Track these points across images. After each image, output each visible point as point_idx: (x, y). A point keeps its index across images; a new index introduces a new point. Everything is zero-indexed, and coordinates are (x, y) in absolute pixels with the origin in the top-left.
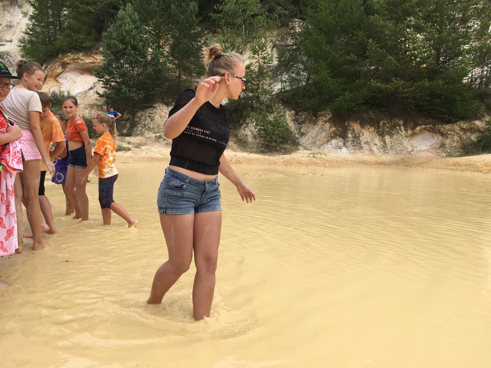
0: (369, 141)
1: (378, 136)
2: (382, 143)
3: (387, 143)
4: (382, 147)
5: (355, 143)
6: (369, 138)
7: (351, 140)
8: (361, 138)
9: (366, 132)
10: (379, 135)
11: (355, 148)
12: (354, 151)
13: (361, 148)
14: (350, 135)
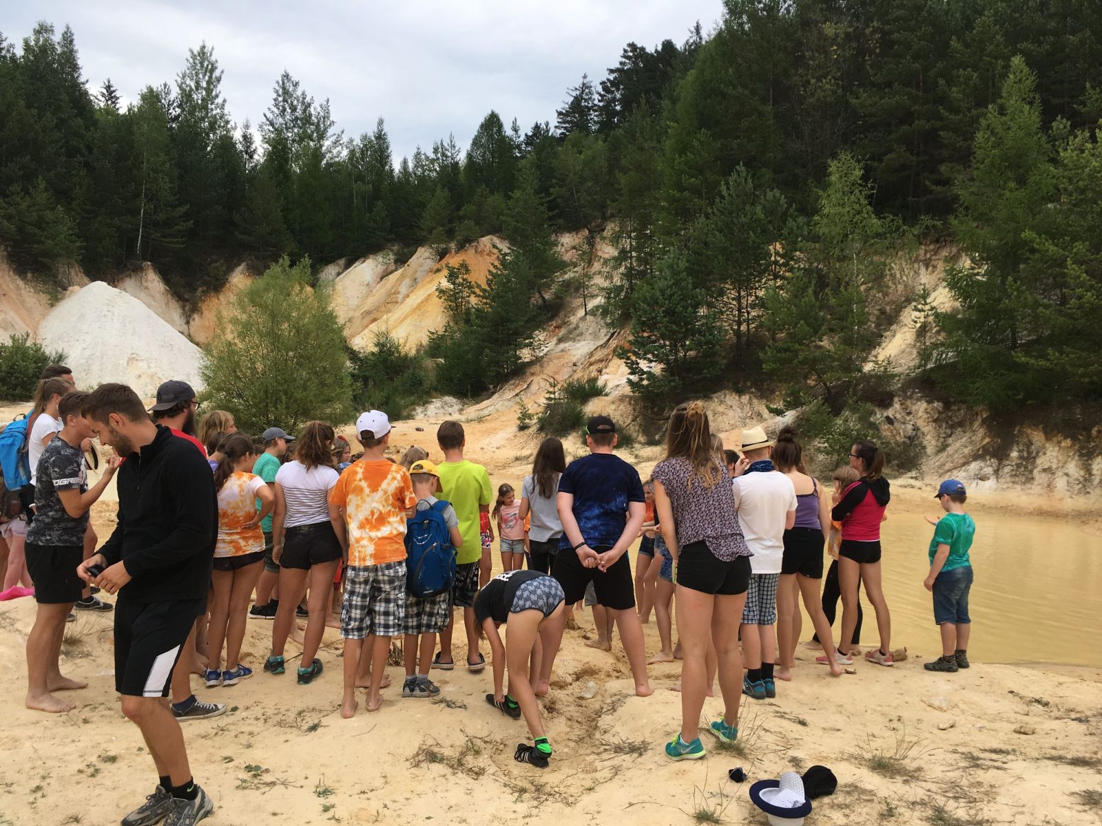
0: (1054, 467)
1: (1076, 458)
2: (1082, 473)
3: (1094, 472)
4: (1081, 479)
5: (1022, 469)
6: (1055, 461)
7: (1014, 463)
8: (1039, 461)
9: (1051, 449)
10: (1081, 455)
11: (1017, 479)
12: (1011, 484)
13: (1030, 479)
14: (1014, 454)
